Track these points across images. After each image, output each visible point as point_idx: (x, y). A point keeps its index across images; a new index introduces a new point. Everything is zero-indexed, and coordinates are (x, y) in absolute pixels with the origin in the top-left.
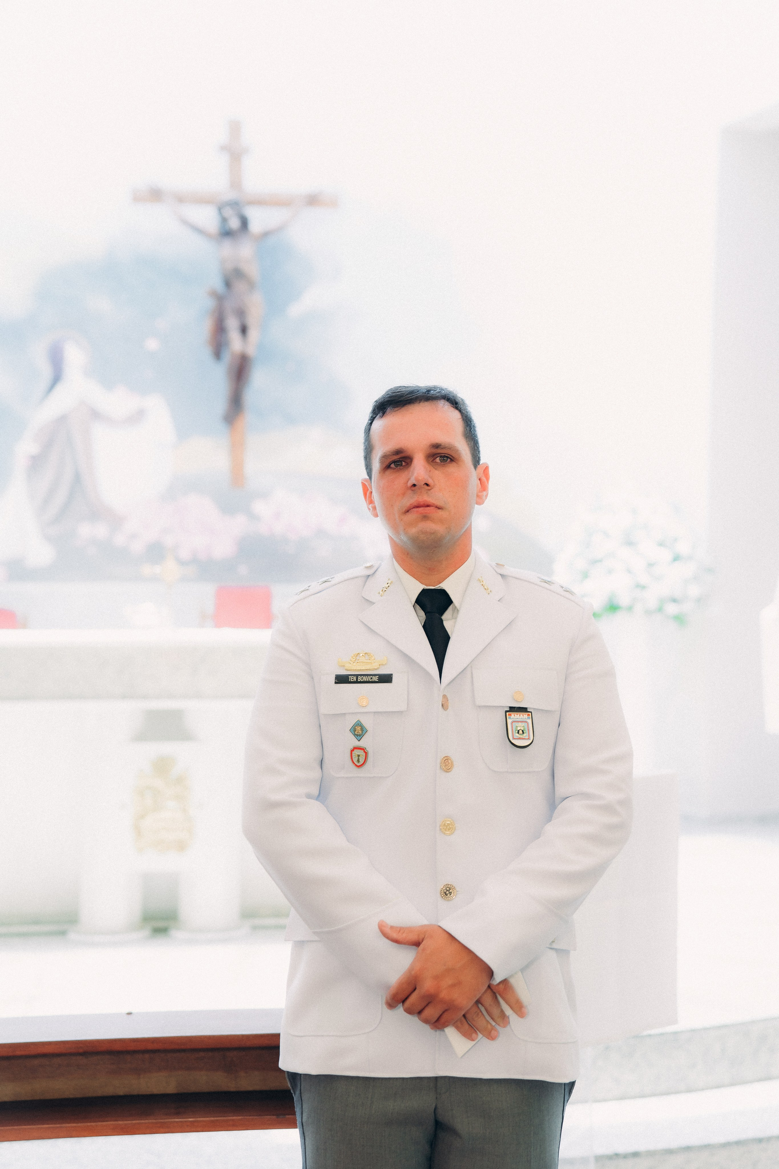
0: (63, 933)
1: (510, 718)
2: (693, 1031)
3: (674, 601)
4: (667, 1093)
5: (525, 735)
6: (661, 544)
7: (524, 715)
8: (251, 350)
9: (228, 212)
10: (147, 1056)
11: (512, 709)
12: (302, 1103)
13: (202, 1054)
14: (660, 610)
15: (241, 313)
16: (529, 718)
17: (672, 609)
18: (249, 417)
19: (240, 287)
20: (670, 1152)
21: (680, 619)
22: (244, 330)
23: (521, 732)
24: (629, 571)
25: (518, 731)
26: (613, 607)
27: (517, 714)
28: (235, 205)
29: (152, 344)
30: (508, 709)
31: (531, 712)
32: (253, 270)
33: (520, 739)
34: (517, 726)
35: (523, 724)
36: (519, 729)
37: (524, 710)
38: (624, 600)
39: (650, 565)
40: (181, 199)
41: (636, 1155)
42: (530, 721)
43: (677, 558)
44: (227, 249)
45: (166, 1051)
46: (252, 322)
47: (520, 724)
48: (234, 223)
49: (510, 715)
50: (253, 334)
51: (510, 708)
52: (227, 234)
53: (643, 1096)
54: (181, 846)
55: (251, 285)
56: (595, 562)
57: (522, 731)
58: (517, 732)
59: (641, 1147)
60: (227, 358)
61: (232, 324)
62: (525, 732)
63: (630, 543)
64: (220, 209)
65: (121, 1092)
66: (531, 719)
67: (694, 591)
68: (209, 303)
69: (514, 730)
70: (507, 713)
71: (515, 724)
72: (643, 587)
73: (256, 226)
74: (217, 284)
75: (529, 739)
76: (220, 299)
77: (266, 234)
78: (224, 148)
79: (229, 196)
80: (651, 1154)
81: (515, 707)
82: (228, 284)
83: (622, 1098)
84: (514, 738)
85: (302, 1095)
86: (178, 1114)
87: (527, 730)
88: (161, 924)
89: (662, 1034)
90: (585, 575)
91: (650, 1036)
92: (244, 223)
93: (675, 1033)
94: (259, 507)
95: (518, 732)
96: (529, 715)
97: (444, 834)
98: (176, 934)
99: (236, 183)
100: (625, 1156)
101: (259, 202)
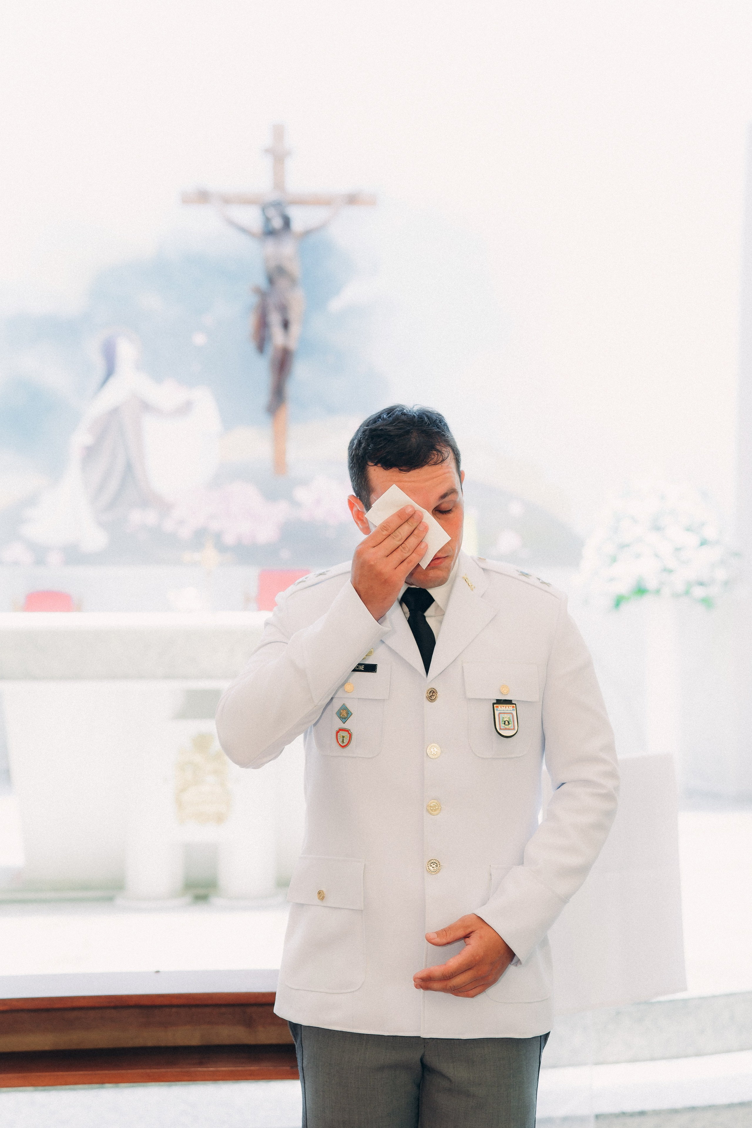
0: (110, 899)
1: (497, 710)
2: (701, 998)
3: (701, 584)
4: (678, 1057)
5: (510, 726)
6: (688, 529)
7: (509, 707)
8: (293, 344)
9: (272, 213)
10: (174, 1010)
11: (499, 702)
12: (302, 1050)
13: (223, 1010)
14: (687, 593)
15: (283, 309)
16: (513, 710)
17: (699, 592)
18: (290, 408)
19: (282, 283)
20: (675, 1111)
21: (707, 602)
22: (286, 325)
23: (507, 723)
24: (657, 555)
25: (505, 721)
26: (640, 591)
27: (503, 706)
28: (278, 205)
29: (199, 339)
30: (495, 702)
31: (515, 704)
32: (295, 268)
33: (506, 729)
34: (503, 717)
35: (510, 716)
36: (505, 720)
37: (508, 702)
38: (652, 584)
39: (678, 550)
40: (227, 200)
41: (642, 1113)
42: (514, 713)
43: (704, 543)
44: (270, 247)
45: (190, 1006)
46: (294, 316)
47: (506, 715)
48: (277, 223)
49: (497, 707)
50: (295, 329)
51: (497, 700)
52: (270, 233)
53: (653, 1059)
54: (220, 819)
55: (293, 281)
56: (623, 546)
57: (508, 721)
58: (503, 723)
59: (648, 1106)
60: (270, 351)
61: (275, 319)
62: (510, 723)
63: (657, 528)
64: (264, 209)
65: (150, 1043)
66: (515, 710)
67: (721, 575)
68: (253, 300)
69: (501, 722)
70: (495, 705)
71: (502, 716)
72: (670, 571)
73: (298, 225)
74: (261, 281)
75: (514, 729)
76: (263, 295)
77: (307, 233)
78: (268, 151)
79: (272, 196)
80: (657, 1113)
81: (501, 700)
82: (271, 281)
83: (633, 1060)
84: (500, 729)
85: (303, 1043)
86: (201, 1064)
87: (512, 721)
88: (201, 892)
89: (671, 1001)
90: (614, 559)
91: (660, 1003)
92: (287, 222)
93: (685, 1001)
94: (301, 494)
95: (505, 724)
96: (513, 707)
97: (431, 814)
98: (216, 901)
99: (279, 184)
100: (632, 1115)
101: (301, 202)
